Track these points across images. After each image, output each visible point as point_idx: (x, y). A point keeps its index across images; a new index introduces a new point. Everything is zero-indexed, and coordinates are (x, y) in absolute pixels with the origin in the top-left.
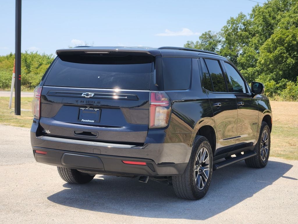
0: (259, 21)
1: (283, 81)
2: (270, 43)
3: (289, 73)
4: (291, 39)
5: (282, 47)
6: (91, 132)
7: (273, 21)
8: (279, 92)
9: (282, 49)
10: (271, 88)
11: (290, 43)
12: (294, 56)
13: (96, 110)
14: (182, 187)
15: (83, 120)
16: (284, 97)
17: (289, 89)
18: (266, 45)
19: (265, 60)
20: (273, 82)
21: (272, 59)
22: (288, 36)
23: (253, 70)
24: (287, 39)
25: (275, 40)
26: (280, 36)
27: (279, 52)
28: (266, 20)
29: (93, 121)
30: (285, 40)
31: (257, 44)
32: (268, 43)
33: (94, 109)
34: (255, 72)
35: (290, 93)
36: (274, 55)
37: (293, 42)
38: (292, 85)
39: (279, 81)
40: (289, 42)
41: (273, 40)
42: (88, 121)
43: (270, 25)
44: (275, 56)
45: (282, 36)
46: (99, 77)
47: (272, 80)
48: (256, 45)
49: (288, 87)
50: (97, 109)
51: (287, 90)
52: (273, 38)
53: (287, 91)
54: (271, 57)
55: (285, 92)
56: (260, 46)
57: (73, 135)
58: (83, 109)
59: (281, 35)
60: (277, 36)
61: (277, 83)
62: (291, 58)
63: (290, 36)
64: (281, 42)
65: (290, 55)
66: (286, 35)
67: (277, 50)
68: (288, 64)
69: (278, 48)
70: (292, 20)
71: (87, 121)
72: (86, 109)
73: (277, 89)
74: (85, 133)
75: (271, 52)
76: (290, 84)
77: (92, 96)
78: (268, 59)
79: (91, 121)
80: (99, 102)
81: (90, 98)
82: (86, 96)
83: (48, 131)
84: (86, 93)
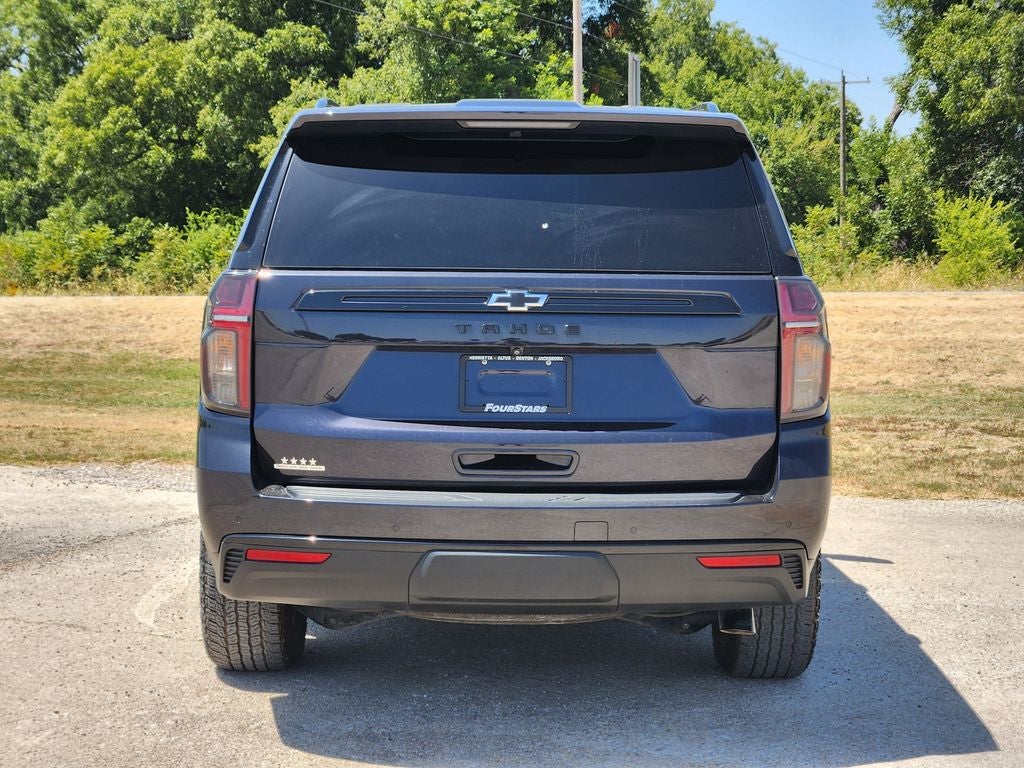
0: (27, 16)
1: (139, 226)
2: (82, 94)
3: (154, 198)
4: (158, 81)
5: (126, 108)
6: (535, 455)
7: (73, 19)
8: (126, 262)
9: (126, 113)
10: (98, 251)
11: (152, 93)
12: (169, 140)
13: (549, 360)
14: (782, 633)
15: (489, 406)
16: (147, 279)
17: (161, 253)
18: (68, 100)
19: (70, 151)
20: (103, 230)
21: (94, 148)
22: (142, 70)
23: (16, 189)
24: (142, 80)
25: (99, 81)
26: (114, 69)
27: (115, 123)
28: (50, 12)
29: (543, 409)
30: (135, 84)
31: (21, 98)
32: (74, 95)
33: (540, 358)
34: (21, 197)
35: (167, 265)
36: (101, 133)
37: (163, 90)
38: (171, 239)
39: (122, 226)
40: (151, 89)
41: (91, 83)
42: (518, 408)
43: (66, 29)
44: (105, 141)
45: (123, 69)
46: (545, 226)
47: (101, 223)
48: (16, 99)
49: (158, 246)
50: (553, 358)
51: (156, 256)
52: (90, 76)
53: (155, 258)
54: (92, 142)
55: (149, 263)
56: (30, 102)
57: (453, 474)
59: (118, 66)
60: (104, 70)
61: (118, 233)
62: (160, 145)
63: (152, 70)
64: (119, 90)
65: (154, 133)
66: (136, 65)
67: (109, 118)
68: (150, 167)
69: (114, 112)
70: (147, 16)
71: (510, 409)
72: (500, 358)
73: (118, 251)
74: (501, 462)
75: (87, 126)
76: (164, 233)
77: (540, 304)
78: (79, 148)
79: (530, 409)
80: (573, 330)
81: (532, 312)
82: (512, 305)
83: (313, 462)
84: (509, 293)
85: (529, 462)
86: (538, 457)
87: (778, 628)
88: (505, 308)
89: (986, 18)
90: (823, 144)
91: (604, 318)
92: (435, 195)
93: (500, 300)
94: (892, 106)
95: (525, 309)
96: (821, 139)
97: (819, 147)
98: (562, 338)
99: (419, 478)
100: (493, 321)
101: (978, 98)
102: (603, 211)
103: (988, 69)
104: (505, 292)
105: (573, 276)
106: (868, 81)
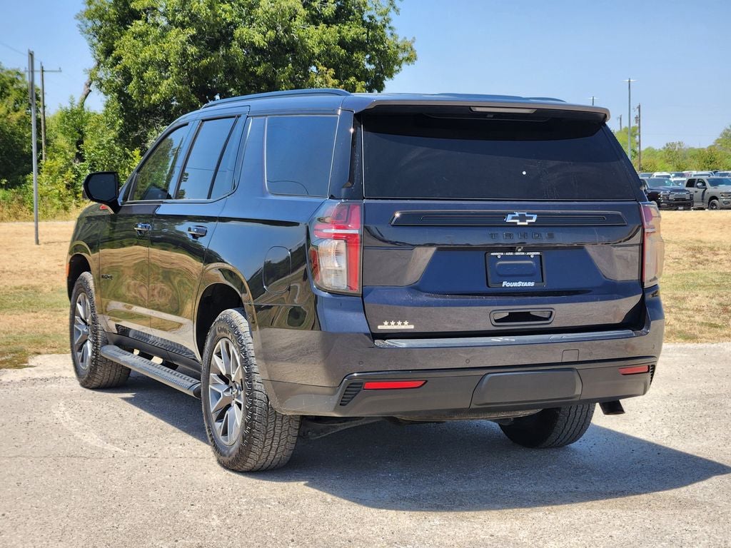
6: (529, 312)
13: (532, 254)
15: (505, 284)
29: (532, 284)
33: (528, 254)
42: (520, 284)
46: (524, 173)
50: (535, 253)
57: (491, 326)
58: (499, 255)
71: (515, 284)
72: (507, 254)
74: (513, 317)
77: (534, 220)
79: (525, 284)
80: (551, 236)
81: (531, 225)
82: (520, 221)
83: (406, 323)
84: (517, 214)
85: (526, 316)
86: (531, 313)
87: (578, 414)
88: (516, 223)
89: (159, 30)
90: (18, 115)
91: (566, 228)
92: (459, 153)
93: (513, 218)
94: (83, 88)
95: (526, 224)
96: (16, 110)
97: (15, 117)
98: (545, 240)
99: (473, 329)
100: (509, 231)
101: (156, 86)
102: (552, 164)
103: (164, 65)
104: (514, 214)
105: (547, 203)
106: (60, 71)
